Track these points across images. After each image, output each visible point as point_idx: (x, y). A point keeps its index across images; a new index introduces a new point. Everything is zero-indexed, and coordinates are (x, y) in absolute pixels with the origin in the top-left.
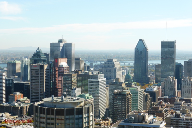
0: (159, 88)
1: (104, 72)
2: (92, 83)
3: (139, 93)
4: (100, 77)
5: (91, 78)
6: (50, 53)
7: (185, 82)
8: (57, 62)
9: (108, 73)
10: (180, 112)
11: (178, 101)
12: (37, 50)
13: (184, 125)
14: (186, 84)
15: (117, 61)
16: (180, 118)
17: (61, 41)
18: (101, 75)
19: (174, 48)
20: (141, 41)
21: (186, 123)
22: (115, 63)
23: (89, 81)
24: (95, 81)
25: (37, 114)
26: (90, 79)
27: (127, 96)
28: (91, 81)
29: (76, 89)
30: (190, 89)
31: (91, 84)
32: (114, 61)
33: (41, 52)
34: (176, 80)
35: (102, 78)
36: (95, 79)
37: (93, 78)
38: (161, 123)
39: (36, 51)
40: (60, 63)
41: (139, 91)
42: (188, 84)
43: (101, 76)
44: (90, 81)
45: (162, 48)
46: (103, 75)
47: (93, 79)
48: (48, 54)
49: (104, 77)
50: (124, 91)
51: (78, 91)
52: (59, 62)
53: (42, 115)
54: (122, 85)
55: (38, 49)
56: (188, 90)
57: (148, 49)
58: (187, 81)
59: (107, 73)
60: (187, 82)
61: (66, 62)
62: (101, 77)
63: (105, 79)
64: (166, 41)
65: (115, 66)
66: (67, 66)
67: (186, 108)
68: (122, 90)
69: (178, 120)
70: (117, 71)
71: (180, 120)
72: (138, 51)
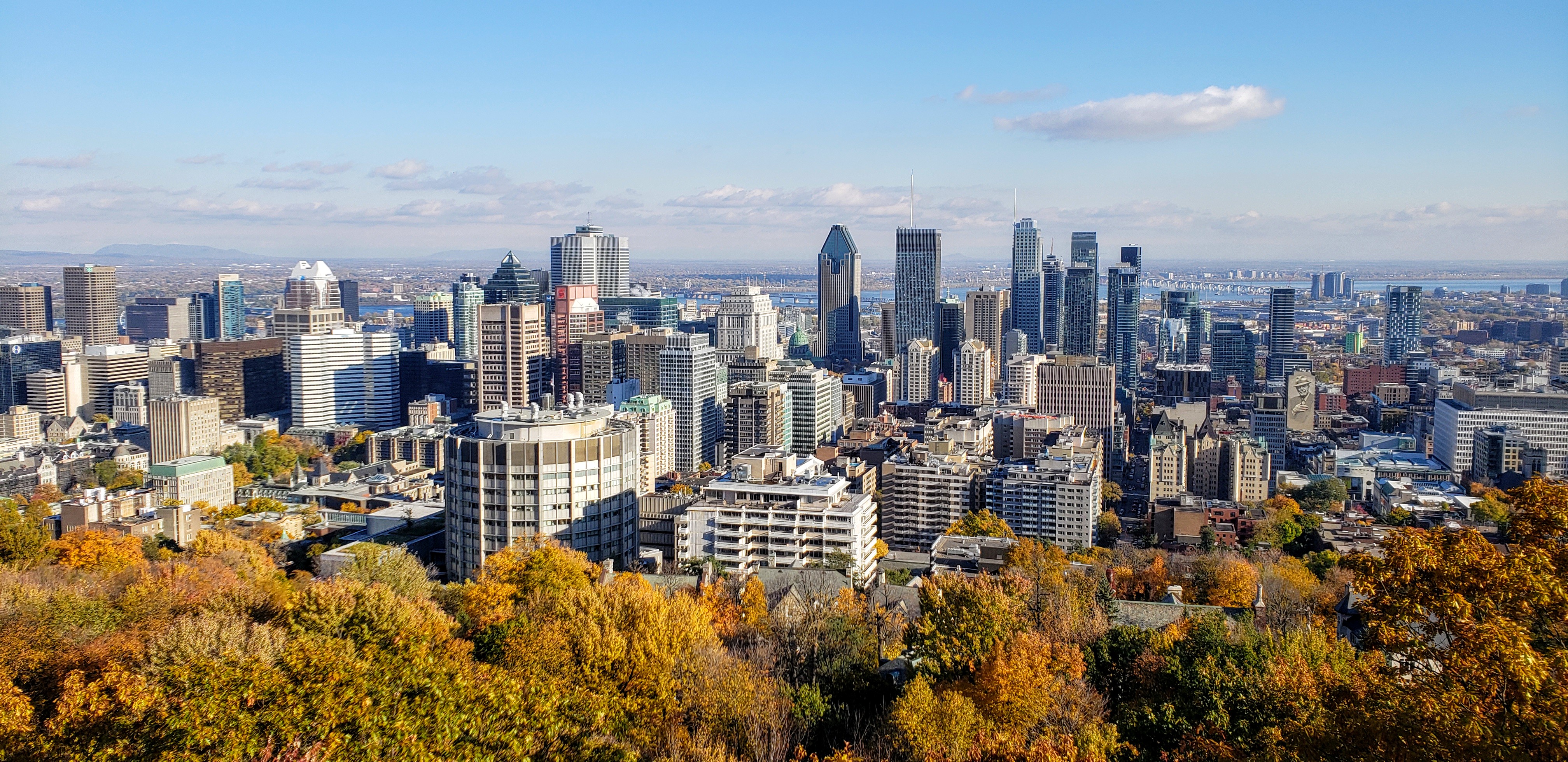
2: (670, 361)
4: (694, 344)
5: (667, 346)
6: (548, 269)
7: (965, 355)
8: (564, 297)
12: (506, 261)
14: (968, 361)
15: (763, 293)
18: (699, 338)
19: (934, 251)
22: (754, 299)
23: (662, 356)
24: (680, 357)
25: (453, 460)
26: (661, 347)
27: (770, 402)
28: (670, 356)
30: (980, 376)
31: (670, 366)
32: (751, 293)
33: (519, 266)
34: (937, 349)
35: (704, 347)
36: (682, 350)
37: (672, 347)
39: (502, 263)
40: (573, 300)
41: (818, 385)
42: (971, 363)
44: (665, 356)
47: (676, 349)
49: (707, 344)
50: (760, 384)
52: (571, 296)
53: (468, 466)
54: (765, 367)
55: (510, 255)
57: (859, 256)
58: (969, 352)
60: (968, 355)
61: (594, 298)
62: (701, 342)
63: (712, 349)
65: (756, 310)
66: (598, 310)
68: (756, 383)
69: (917, 472)
70: (761, 324)
71: (923, 472)
72: (828, 263)
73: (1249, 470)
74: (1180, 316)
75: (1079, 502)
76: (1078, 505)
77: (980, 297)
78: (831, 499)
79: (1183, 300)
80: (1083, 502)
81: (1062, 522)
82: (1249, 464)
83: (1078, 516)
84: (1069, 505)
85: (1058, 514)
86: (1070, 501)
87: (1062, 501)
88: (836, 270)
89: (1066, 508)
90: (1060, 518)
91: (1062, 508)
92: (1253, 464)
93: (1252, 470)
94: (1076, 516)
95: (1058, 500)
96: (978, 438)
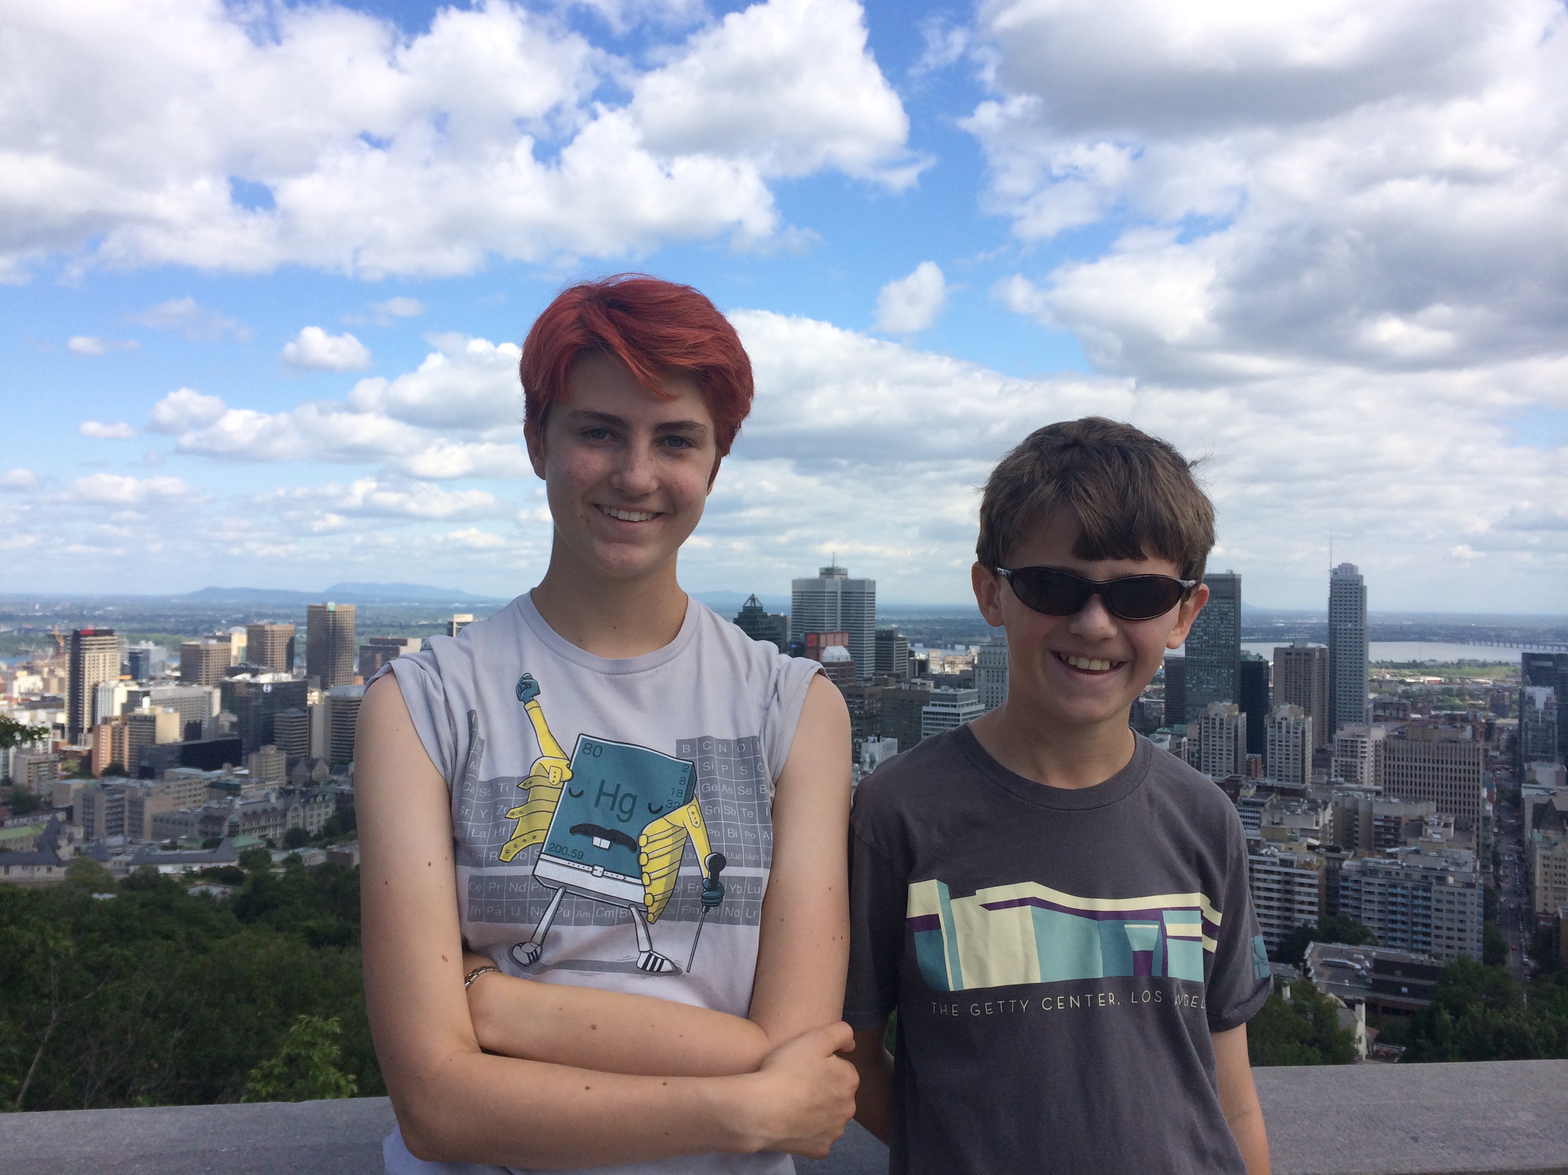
0: (1180, 743)
1: (980, 680)
2: (933, 719)
4: (962, 700)
5: (931, 702)
6: (791, 614)
7: (1280, 723)
8: (815, 645)
9: (995, 685)
10: (1258, 832)
11: (1252, 791)
12: (748, 605)
13: (1279, 882)
14: (1284, 730)
16: (1262, 855)
17: (828, 572)
18: (967, 694)
19: (1234, 598)
21: (1287, 874)
23: (925, 713)
24: (946, 714)
26: (927, 704)
28: (933, 713)
29: (879, 741)
30: (1300, 749)
31: (933, 724)
33: (762, 610)
34: (1244, 715)
35: (972, 704)
36: (948, 706)
37: (937, 703)
39: (744, 607)
40: (824, 648)
42: (1288, 732)
43: (968, 696)
44: (928, 713)
46: (975, 693)
47: (940, 705)
48: (784, 619)
49: (977, 700)
51: (888, 747)
52: (822, 644)
55: (753, 599)
56: (1291, 752)
58: (1286, 719)
59: (991, 684)
60: (1284, 723)
61: (845, 647)
62: (969, 699)
63: (982, 707)
66: (849, 660)
67: (1281, 819)
74: (1545, 683)
75: (1462, 908)
76: (1460, 912)
81: (1438, 932)
83: (1461, 926)
84: (1448, 911)
85: (1434, 922)
86: (1449, 907)
87: (1439, 906)
89: (1444, 915)
90: (1437, 928)
91: (1439, 914)
94: (1457, 925)
95: (1434, 904)
96: (1317, 823)
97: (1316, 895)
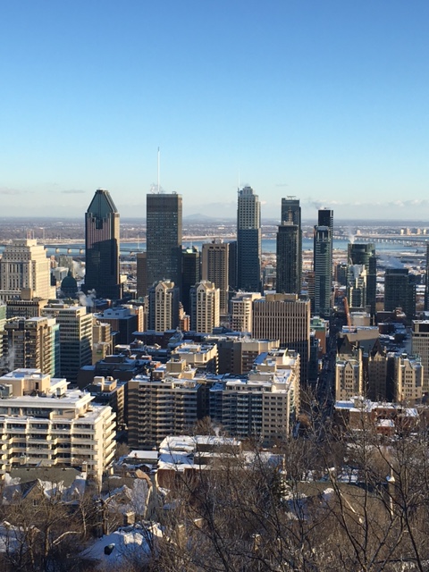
0: (138, 310)
1: (4, 272)
3: (81, 324)
15: (39, 244)
16: (163, 382)
19: (177, 211)
20: (99, 193)
21: (177, 393)
22: (31, 250)
27: (39, 333)
32: (31, 243)
38: (80, 397)
41: (81, 319)
42: (204, 300)
45: (147, 211)
50: (31, 319)
54: (38, 305)
57: (118, 216)
64: (158, 195)
65: (33, 258)
67: (180, 358)
68: (28, 318)
69: (155, 387)
70: (37, 270)
71: (161, 387)
72: (93, 220)
73: (408, 379)
74: (362, 263)
75: (279, 407)
76: (279, 409)
77: (212, 248)
78: (78, 410)
79: (364, 250)
80: (283, 407)
81: (266, 423)
82: (408, 374)
83: (279, 418)
84: (272, 409)
85: (264, 417)
86: (273, 406)
88: (100, 226)
89: (270, 412)
90: (265, 420)
91: (267, 412)
92: (410, 375)
93: (410, 379)
94: (277, 417)
95: (264, 406)
96: (206, 359)
97: (195, 406)
